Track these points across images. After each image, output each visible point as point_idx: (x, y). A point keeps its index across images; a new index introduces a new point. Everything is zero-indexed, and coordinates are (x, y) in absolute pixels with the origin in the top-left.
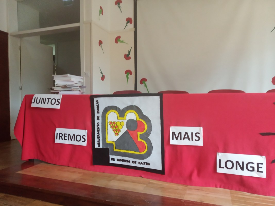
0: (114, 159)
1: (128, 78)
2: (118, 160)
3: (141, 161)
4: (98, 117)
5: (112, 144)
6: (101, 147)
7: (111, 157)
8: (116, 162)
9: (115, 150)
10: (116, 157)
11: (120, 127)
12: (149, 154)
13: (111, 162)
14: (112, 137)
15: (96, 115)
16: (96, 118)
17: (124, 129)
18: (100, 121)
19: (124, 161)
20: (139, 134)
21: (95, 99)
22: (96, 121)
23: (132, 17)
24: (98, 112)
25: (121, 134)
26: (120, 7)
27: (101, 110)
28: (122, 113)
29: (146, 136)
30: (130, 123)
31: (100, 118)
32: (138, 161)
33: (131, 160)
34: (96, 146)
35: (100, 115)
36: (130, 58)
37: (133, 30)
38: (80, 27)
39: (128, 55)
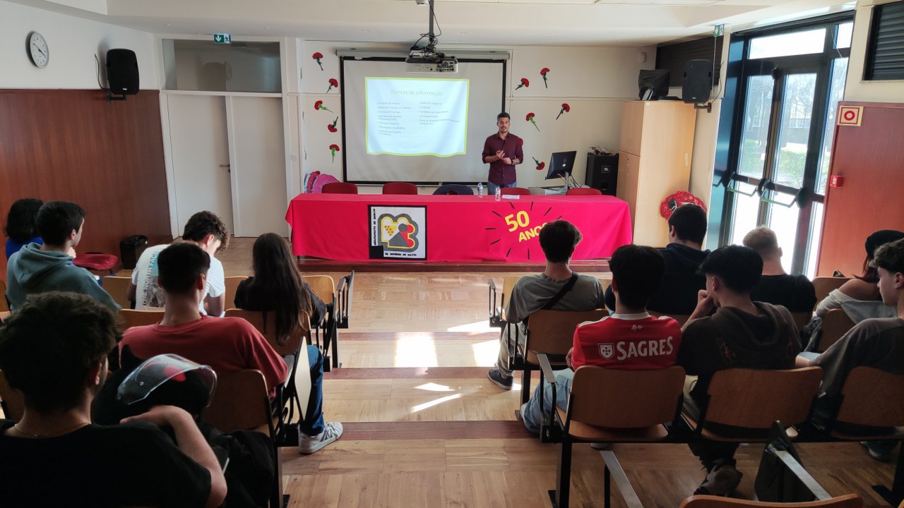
0: (387, 254)
1: (333, 154)
2: (391, 254)
3: (410, 253)
4: (375, 222)
5: (386, 243)
6: (377, 245)
7: (385, 252)
8: (389, 256)
9: (389, 246)
10: (389, 252)
11: (393, 230)
12: (416, 248)
13: (385, 256)
14: (386, 238)
15: (373, 220)
16: (372, 223)
17: (397, 231)
18: (376, 225)
19: (396, 254)
20: (409, 234)
21: (372, 208)
22: (373, 225)
23: (338, 79)
24: (375, 218)
25: (394, 235)
26: (320, 63)
27: (377, 217)
28: (395, 219)
29: (414, 236)
30: (402, 226)
31: (377, 223)
32: (407, 253)
33: (402, 253)
34: (373, 245)
35: (376, 220)
36: (335, 130)
37: (340, 95)
38: (281, 99)
39: (334, 126)
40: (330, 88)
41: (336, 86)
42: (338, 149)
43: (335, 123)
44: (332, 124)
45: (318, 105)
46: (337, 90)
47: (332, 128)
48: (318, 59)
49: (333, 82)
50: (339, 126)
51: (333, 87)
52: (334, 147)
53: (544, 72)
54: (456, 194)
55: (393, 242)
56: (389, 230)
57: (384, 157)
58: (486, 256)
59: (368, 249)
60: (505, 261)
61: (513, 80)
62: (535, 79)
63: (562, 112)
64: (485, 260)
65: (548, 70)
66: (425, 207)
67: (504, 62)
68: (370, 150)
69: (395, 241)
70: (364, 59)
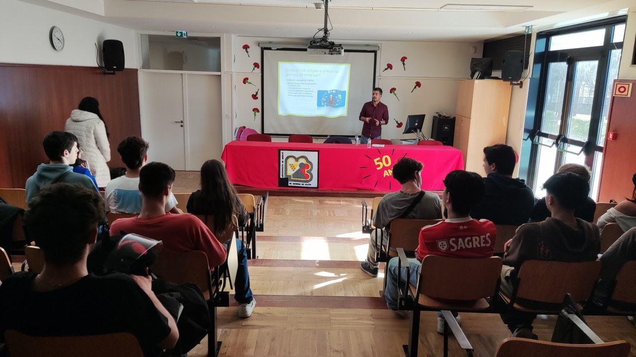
0: (291, 183)
1: (255, 115)
2: (294, 184)
3: (306, 183)
4: (283, 161)
5: (291, 176)
7: (289, 182)
8: (292, 185)
9: (292, 179)
10: (292, 183)
11: (295, 167)
12: (311, 180)
13: (289, 185)
14: (290, 172)
15: (281, 160)
16: (281, 162)
17: (298, 168)
18: (284, 164)
19: (297, 184)
20: (306, 170)
21: (281, 151)
22: (281, 164)
23: (259, 62)
24: (283, 159)
25: (296, 170)
26: (247, 52)
27: (285, 158)
28: (297, 159)
29: (310, 172)
30: (301, 165)
31: (284, 162)
32: (305, 183)
33: (301, 183)
34: (281, 177)
35: (284, 160)
36: (257, 98)
37: (261, 74)
38: (220, 75)
39: (256, 95)
40: (254, 69)
41: (258, 68)
42: (258, 111)
43: (257, 93)
44: (255, 94)
45: (245, 80)
46: (258, 70)
47: (254, 97)
48: (246, 49)
49: (256, 65)
50: (259, 96)
51: (256, 68)
52: (255, 110)
53: (403, 59)
54: (340, 143)
55: (295, 175)
56: (293, 167)
57: (290, 118)
58: (360, 186)
59: (278, 180)
60: (373, 190)
61: (381, 65)
62: (396, 65)
63: (415, 87)
64: (359, 189)
65: (406, 58)
66: (318, 151)
67: (375, 52)
68: (281, 112)
69: (296, 175)
70: (278, 49)
